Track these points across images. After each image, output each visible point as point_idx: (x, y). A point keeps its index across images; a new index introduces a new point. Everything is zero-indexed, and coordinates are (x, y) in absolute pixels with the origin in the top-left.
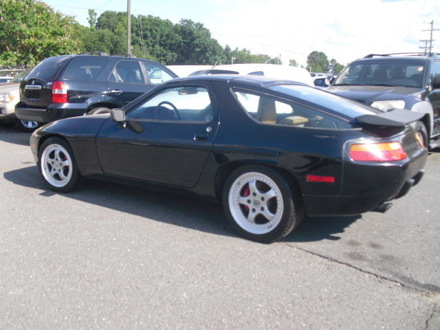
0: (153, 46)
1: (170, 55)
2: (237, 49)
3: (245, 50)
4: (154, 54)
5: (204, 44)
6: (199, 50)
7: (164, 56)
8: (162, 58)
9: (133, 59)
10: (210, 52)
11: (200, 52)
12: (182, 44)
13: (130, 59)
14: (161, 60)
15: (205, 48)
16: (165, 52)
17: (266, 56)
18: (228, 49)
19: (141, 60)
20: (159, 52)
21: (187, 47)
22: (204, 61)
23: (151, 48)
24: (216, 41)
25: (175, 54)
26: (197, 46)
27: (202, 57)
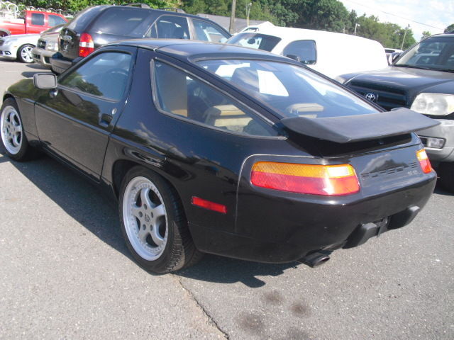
0: (274, 4)
1: (291, 15)
2: (365, 15)
3: (373, 17)
4: (274, 13)
5: (328, 6)
6: (322, 12)
7: (284, 16)
8: (283, 18)
9: (181, 14)
10: (334, 16)
11: (323, 15)
12: (305, 4)
13: (177, 14)
14: (280, 20)
15: (329, 11)
16: (286, 12)
17: (395, 25)
18: (353, 14)
19: (189, 16)
20: (280, 12)
21: (310, 8)
22: (326, 25)
23: (272, 6)
24: (341, 4)
25: (296, 14)
26: (320, 8)
27: (324, 20)
